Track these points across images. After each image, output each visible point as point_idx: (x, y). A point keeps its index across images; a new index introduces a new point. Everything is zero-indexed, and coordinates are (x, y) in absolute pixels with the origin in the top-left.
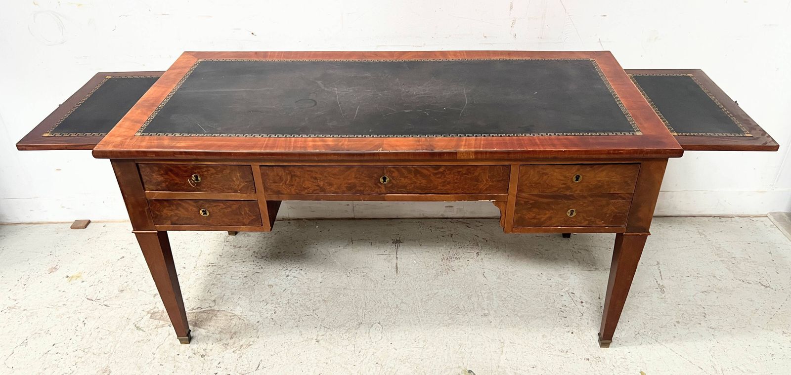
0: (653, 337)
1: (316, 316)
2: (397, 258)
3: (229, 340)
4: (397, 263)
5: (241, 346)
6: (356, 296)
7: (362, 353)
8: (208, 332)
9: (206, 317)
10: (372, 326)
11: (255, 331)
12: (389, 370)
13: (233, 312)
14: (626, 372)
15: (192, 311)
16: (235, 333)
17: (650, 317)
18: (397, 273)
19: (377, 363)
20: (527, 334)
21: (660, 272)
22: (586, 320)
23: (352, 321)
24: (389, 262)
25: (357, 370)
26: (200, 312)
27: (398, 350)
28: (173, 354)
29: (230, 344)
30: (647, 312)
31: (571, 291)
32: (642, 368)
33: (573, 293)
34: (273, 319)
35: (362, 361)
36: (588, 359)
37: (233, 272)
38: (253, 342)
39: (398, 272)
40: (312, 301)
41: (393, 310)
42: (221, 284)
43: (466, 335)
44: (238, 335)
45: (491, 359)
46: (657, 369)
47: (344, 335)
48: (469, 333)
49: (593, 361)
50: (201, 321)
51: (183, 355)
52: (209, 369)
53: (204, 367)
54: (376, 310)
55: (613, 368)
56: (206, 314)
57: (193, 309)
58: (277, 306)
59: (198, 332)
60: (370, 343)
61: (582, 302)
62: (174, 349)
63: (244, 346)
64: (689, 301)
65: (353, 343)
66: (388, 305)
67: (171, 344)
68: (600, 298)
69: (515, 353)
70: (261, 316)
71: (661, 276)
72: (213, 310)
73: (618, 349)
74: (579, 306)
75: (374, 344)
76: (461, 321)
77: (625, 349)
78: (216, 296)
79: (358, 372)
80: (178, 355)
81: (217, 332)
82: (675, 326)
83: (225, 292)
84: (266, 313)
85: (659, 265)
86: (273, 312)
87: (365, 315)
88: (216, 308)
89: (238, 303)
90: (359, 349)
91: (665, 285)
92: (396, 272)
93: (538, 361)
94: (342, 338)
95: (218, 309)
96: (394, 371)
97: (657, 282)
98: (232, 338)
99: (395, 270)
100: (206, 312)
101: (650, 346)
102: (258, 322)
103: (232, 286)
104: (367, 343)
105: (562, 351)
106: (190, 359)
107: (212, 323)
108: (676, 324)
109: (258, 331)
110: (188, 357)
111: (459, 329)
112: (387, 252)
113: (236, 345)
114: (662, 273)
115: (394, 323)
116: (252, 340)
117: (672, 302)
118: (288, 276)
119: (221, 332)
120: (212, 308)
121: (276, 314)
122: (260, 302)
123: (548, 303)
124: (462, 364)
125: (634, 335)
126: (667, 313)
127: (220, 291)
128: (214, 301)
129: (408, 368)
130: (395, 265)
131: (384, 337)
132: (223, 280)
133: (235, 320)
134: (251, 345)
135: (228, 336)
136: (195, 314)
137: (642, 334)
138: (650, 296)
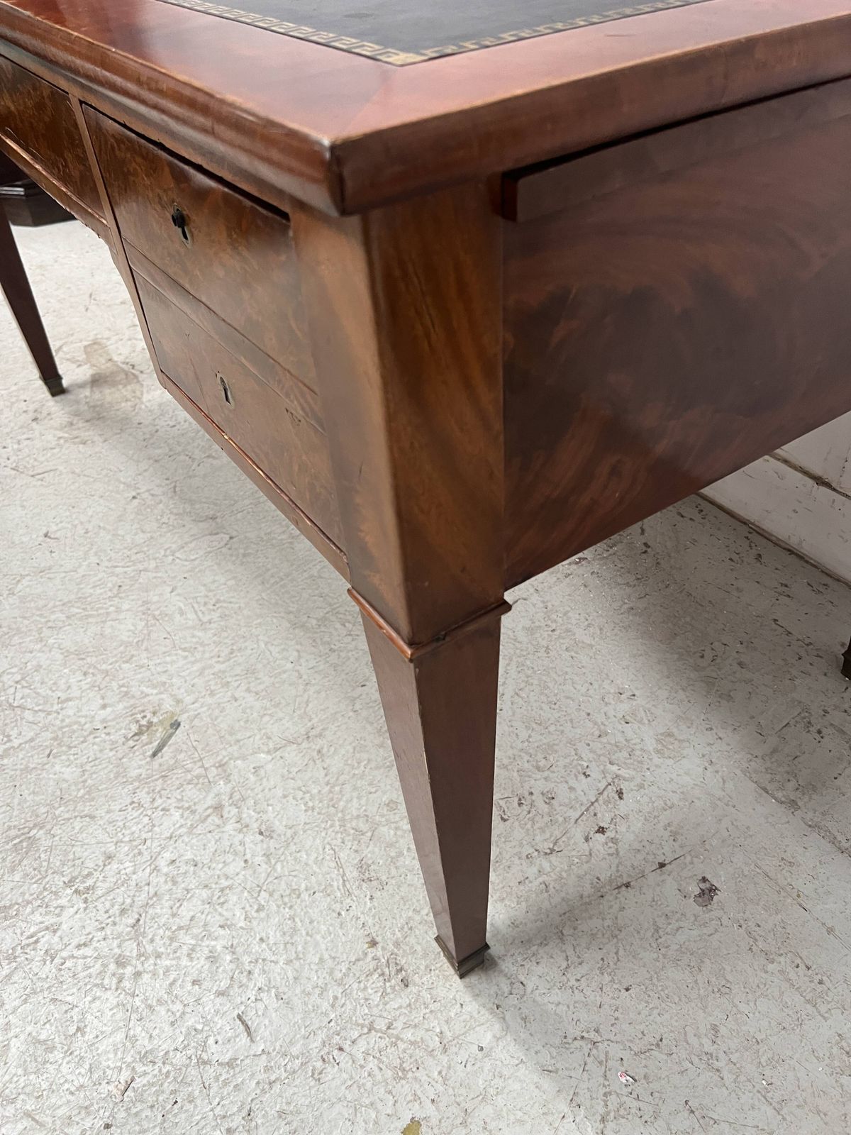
0: (613, 1101)
9: (119, 379)
10: (217, 534)
14: (389, 1074)
17: (708, 1047)
20: (377, 768)
22: (534, 870)
23: (213, 506)
28: (23, 397)
30: (723, 1030)
31: (624, 786)
32: (434, 1121)
33: (620, 794)
34: (155, 431)
36: (373, 943)
43: (289, 666)
45: (238, 741)
48: (298, 668)
49: (374, 959)
50: (106, 382)
54: (264, 518)
55: (381, 1024)
61: (601, 830)
62: (34, 393)
68: (662, 865)
69: (291, 776)
70: (155, 420)
73: (472, 1006)
74: (578, 833)
76: (326, 639)
77: (487, 1032)
84: (166, 419)
86: (172, 425)
87: (242, 511)
93: (289, 833)
94: (159, 517)
101: (564, 1107)
102: (139, 424)
104: (167, 549)
105: (362, 867)
106: (23, 413)
109: (118, 433)
111: (298, 647)
115: (246, 555)
121: (170, 429)
123: (526, 758)
124: (192, 701)
125: (574, 1031)
131: (196, 562)
133: (128, 403)
137: (602, 1057)
138: (823, 1008)
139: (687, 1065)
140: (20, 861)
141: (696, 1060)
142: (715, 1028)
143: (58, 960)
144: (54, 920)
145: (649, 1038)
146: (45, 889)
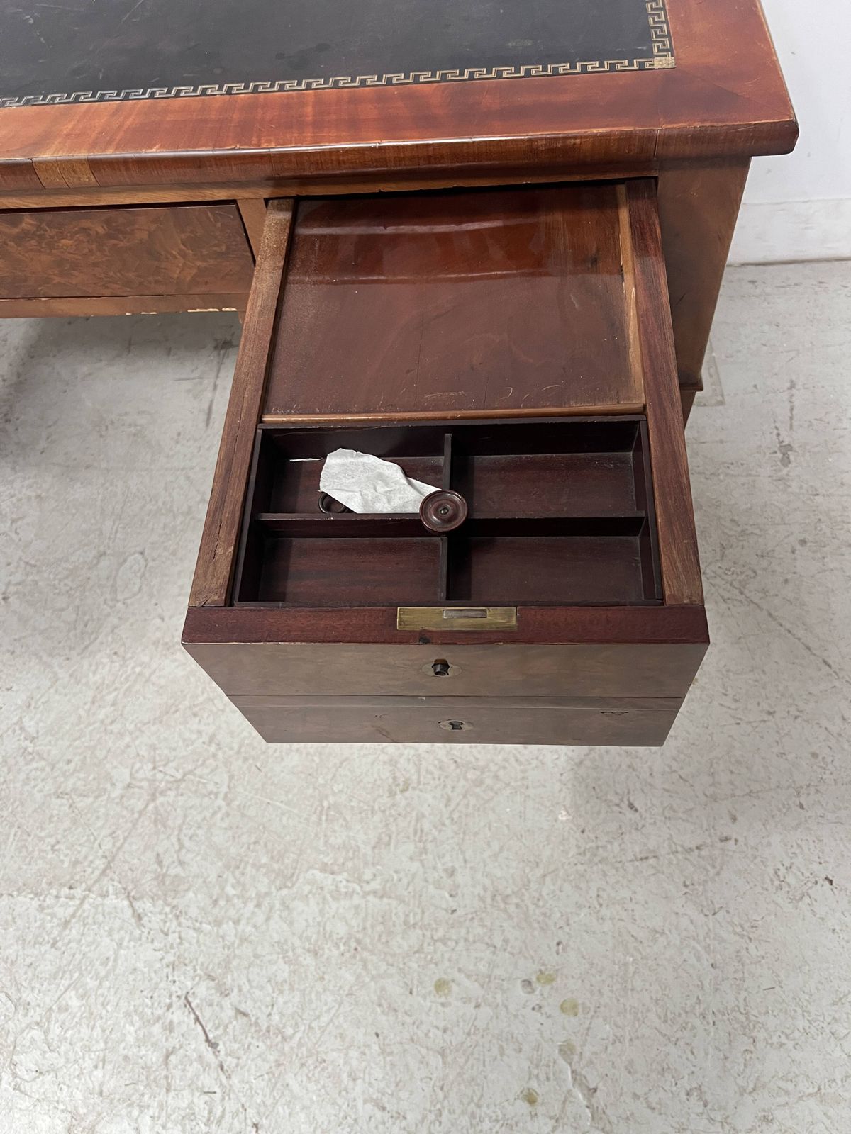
0: (735, 584)
1: (14, 536)
2: (215, 387)
4: (212, 402)
6: (107, 485)
7: (89, 629)
10: (125, 561)
12: (138, 670)
17: (739, 529)
18: (207, 424)
19: (115, 653)
21: (792, 410)
23: (86, 548)
24: (195, 397)
25: (71, 672)
27: (166, 619)
30: (736, 518)
35: (87, 647)
39: (211, 425)
40: (14, 499)
41: (180, 519)
46: (725, 666)
47: (62, 583)
54: (142, 521)
60: (111, 603)
64: (842, 484)
65: (77, 602)
66: (172, 506)
71: (791, 418)
75: (120, 605)
79: (71, 676)
82: (793, 552)
85: (794, 391)
87: (116, 532)
90: (86, 618)
91: (795, 446)
92: (204, 424)
94: (57, 591)
96: (147, 672)
97: (778, 435)
99: (205, 417)
104: (105, 603)
108: (798, 547)
112: (197, 374)
114: (794, 413)
115: (174, 553)
117: (801, 487)
126: (782, 519)
129: (177, 667)
130: (206, 406)
131: (145, 589)
137: (713, 574)
138: (754, 473)
139: (741, 543)
140: (345, 820)
141: (741, 538)
142: (732, 520)
143: (448, 822)
144: (414, 814)
145: (718, 550)
146: (384, 811)
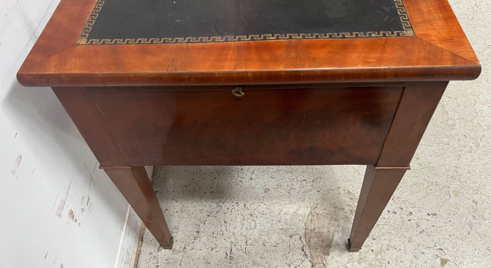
3: (346, 211)
5: (351, 199)
8: (338, 231)
9: (315, 239)
11: (330, 191)
13: (307, 215)
15: (309, 255)
16: (336, 207)
26: (309, 246)
28: (373, 256)
29: (351, 209)
34: (313, 181)
37: (244, 229)
38: (345, 191)
42: (262, 237)
44: (338, 205)
50: (323, 241)
51: (372, 246)
52: (385, 219)
53: (383, 223)
56: (311, 240)
57: (306, 255)
58: (295, 180)
59: (339, 241)
62: (366, 256)
63: (352, 196)
67: (359, 263)
70: (311, 190)
72: (305, 235)
78: (283, 237)
80: (372, 251)
81: (337, 223)
83: (277, 230)
84: (306, 188)
86: (305, 182)
88: (302, 232)
89: (294, 214)
95: (304, 230)
98: (343, 209)
100: (309, 241)
102: (319, 191)
103: (266, 224)
106: (376, 238)
107: (325, 230)
109: (330, 190)
110: (373, 241)
113: (350, 204)
116: (342, 192)
118: (251, 179)
119: (335, 220)
120: (302, 236)
121: (307, 179)
122: (290, 195)
127: (276, 235)
128: (291, 236)
132: (257, 236)
133: (317, 211)
134: (349, 192)
135: (341, 213)
136: (312, 251)
